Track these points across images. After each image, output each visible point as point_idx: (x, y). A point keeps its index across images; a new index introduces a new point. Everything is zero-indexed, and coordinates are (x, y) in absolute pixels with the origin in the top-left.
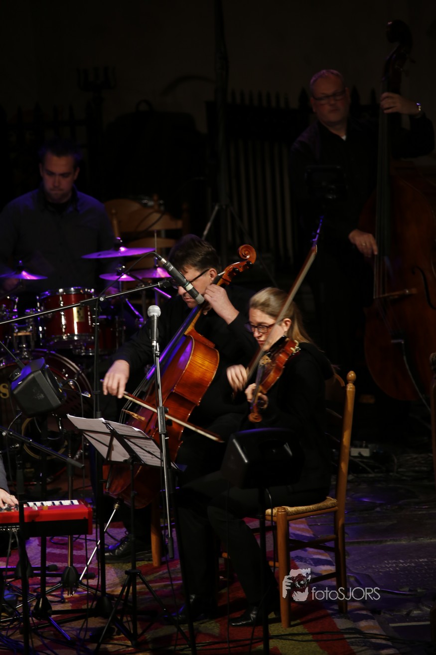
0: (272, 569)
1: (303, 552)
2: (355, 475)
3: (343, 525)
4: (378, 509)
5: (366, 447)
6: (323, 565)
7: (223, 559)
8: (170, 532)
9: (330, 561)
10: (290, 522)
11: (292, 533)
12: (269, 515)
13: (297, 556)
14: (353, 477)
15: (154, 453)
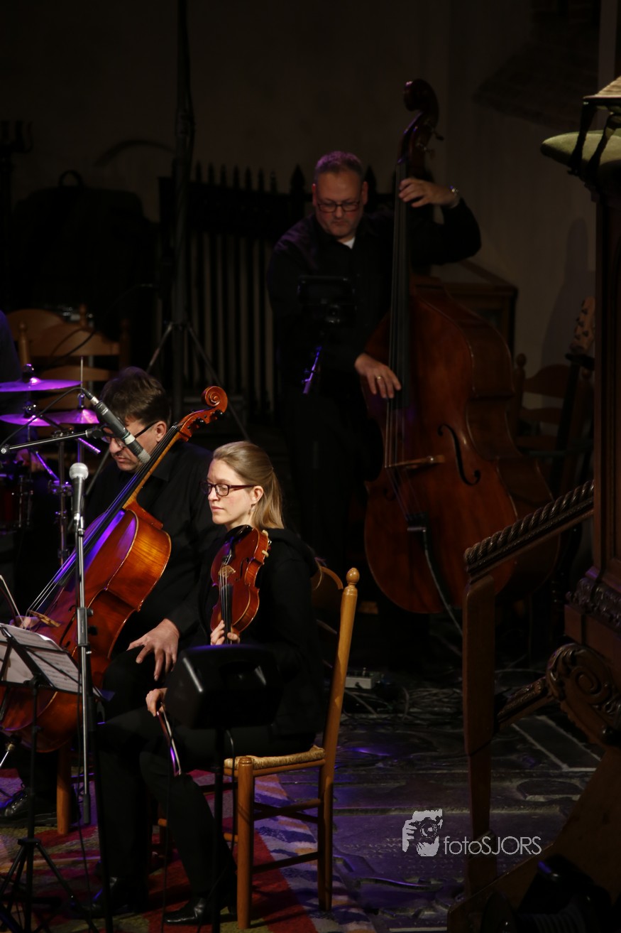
0: (229, 844)
1: (272, 821)
2: (349, 715)
3: (332, 786)
4: (380, 765)
5: (367, 676)
6: (300, 840)
7: (158, 827)
8: (87, 787)
9: (310, 835)
10: (256, 778)
11: (257, 794)
12: (228, 768)
13: (264, 827)
14: (347, 718)
15: (68, 673)
